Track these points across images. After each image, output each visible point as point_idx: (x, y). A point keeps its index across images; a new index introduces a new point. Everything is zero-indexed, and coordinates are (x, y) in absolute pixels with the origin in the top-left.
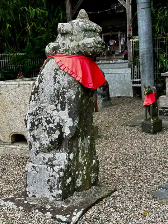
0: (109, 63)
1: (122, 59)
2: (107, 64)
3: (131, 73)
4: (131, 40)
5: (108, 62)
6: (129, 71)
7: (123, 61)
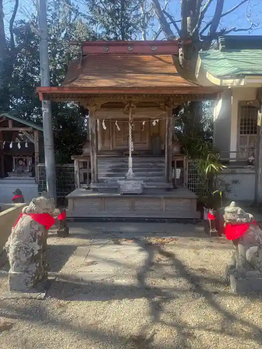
0: (20, 179)
1: (30, 177)
2: (18, 179)
3: (38, 188)
4: (38, 165)
5: (18, 178)
6: (37, 186)
7: (31, 178)
